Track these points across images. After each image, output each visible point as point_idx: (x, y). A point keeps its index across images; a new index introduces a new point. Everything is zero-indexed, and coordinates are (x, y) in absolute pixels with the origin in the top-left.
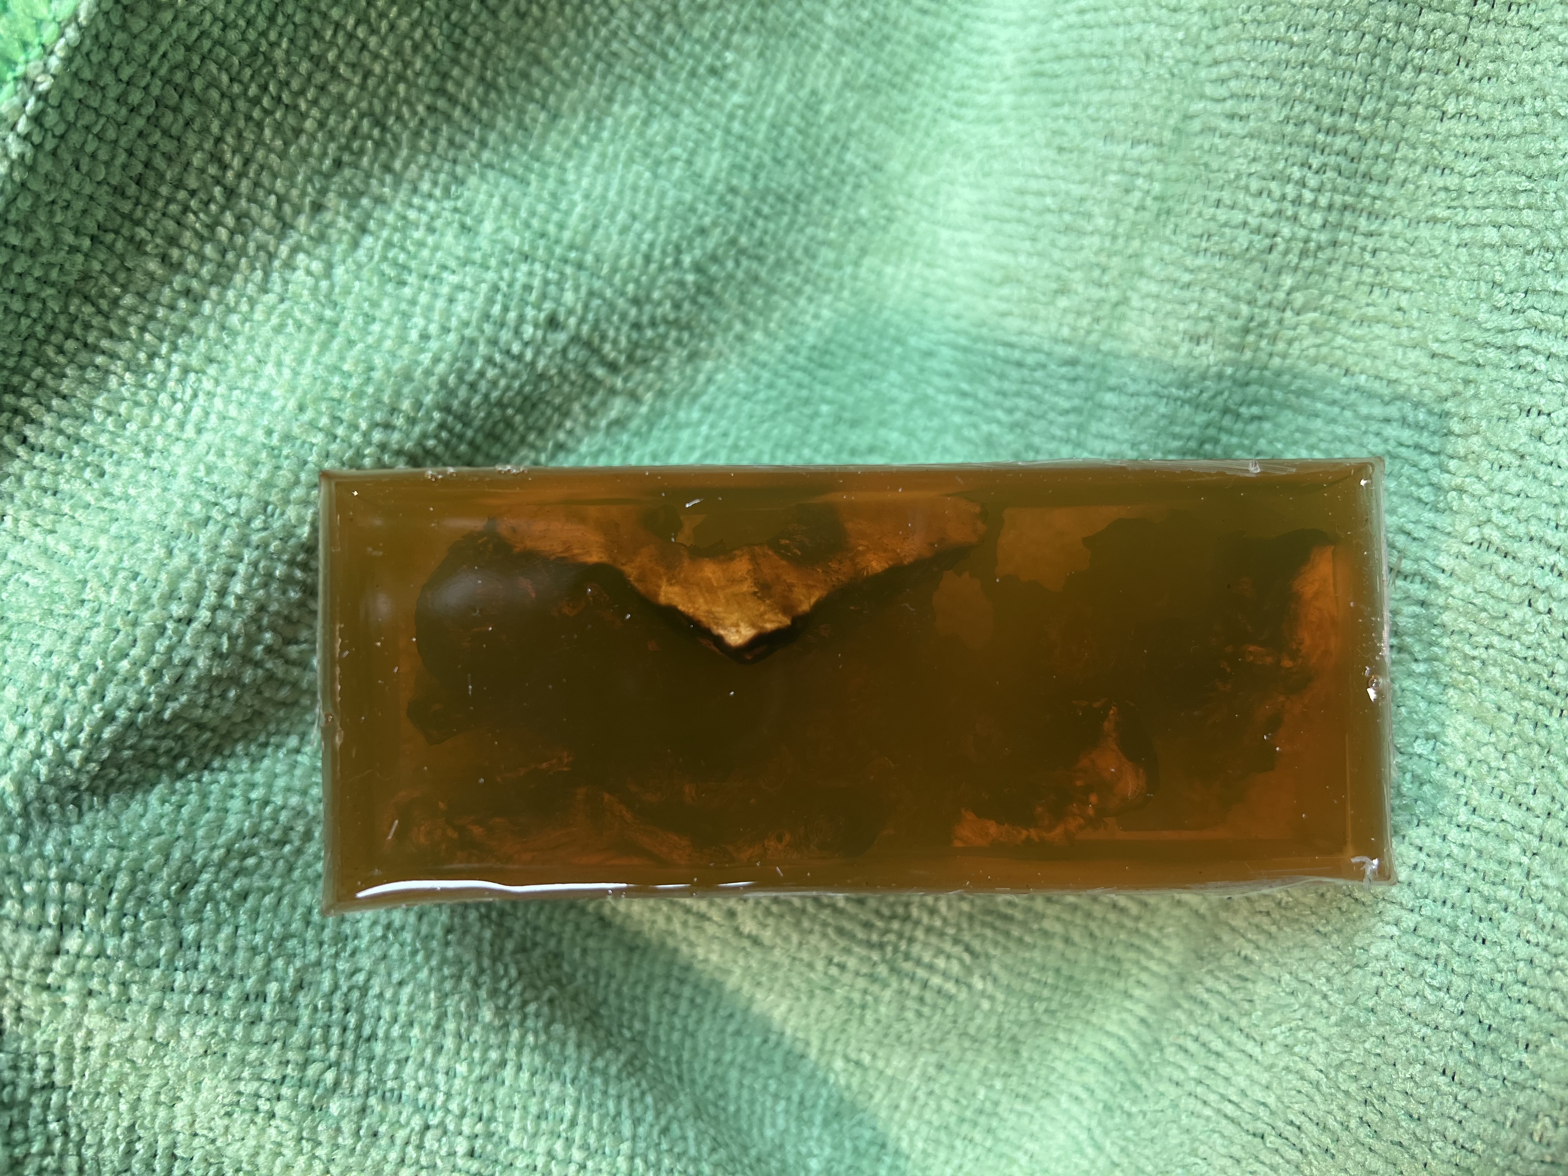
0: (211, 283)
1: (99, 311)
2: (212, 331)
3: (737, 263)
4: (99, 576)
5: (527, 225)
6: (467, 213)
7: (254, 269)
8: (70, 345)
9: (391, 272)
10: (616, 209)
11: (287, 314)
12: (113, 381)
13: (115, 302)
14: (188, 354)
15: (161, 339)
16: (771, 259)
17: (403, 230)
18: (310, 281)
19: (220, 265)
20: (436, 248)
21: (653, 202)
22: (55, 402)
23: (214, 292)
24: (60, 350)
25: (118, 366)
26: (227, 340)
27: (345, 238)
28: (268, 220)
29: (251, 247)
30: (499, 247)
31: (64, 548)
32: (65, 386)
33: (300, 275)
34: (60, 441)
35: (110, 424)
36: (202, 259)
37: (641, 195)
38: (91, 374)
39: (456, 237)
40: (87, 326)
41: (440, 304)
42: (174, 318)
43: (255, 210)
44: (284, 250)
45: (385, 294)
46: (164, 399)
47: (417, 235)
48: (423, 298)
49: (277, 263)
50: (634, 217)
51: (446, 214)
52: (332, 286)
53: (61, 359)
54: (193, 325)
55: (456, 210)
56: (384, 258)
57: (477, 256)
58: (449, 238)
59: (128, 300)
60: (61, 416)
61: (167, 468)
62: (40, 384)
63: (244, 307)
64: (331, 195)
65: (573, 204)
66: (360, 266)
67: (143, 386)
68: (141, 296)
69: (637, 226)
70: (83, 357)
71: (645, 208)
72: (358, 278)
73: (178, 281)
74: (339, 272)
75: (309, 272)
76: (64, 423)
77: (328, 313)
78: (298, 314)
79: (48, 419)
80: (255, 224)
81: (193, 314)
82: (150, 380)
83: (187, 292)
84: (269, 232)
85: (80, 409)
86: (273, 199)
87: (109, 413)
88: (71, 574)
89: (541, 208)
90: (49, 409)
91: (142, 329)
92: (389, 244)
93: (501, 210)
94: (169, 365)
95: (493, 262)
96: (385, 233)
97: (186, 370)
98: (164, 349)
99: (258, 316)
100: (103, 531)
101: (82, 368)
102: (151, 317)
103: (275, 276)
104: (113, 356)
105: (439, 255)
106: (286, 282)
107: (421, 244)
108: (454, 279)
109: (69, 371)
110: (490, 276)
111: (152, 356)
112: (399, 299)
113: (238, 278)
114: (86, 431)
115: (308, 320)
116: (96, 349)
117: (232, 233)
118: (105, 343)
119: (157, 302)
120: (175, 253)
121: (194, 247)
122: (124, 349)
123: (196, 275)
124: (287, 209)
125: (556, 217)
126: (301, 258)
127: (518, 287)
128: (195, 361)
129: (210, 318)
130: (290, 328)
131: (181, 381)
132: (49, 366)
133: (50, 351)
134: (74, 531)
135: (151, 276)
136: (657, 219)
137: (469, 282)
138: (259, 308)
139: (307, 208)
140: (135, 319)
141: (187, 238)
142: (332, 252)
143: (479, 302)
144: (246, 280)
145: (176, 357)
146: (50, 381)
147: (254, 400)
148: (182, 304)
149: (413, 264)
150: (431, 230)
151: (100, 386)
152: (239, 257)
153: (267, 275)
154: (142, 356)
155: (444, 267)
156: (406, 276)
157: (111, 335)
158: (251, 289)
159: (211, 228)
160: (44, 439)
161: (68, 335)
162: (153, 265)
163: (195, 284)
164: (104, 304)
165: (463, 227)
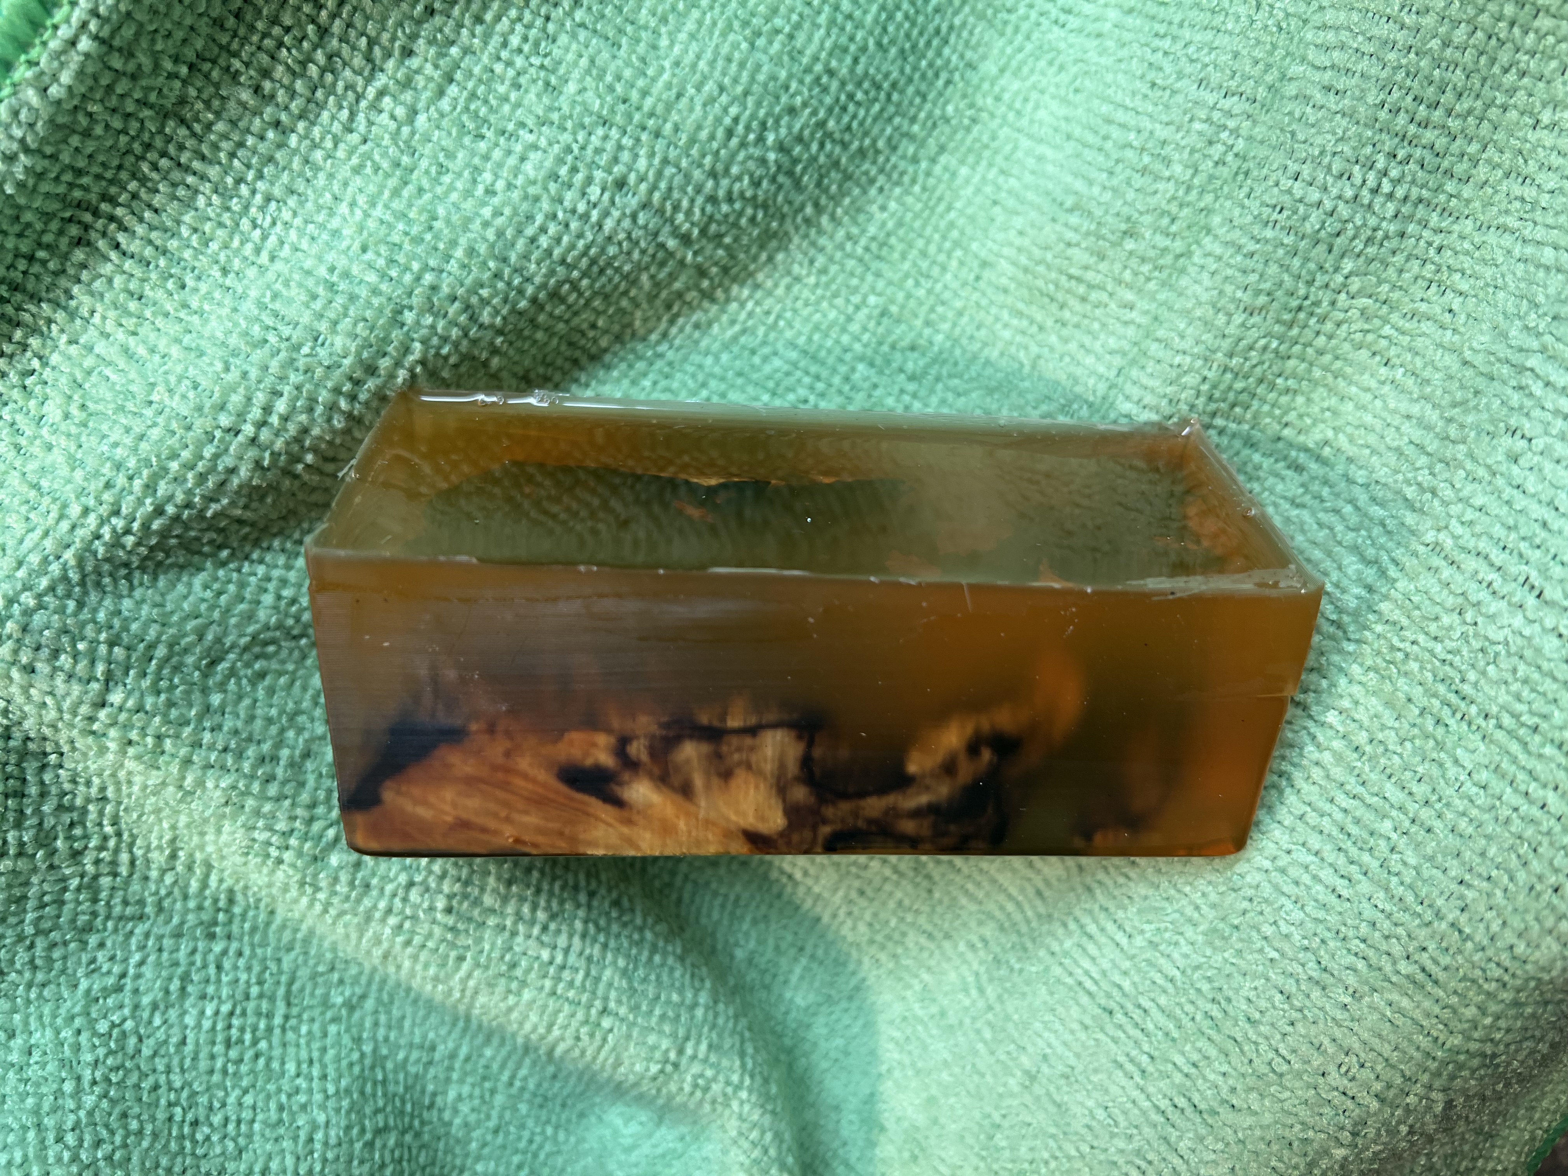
0: (300, 117)
1: (194, 134)
2: (296, 164)
3: (822, 145)
4: (167, 382)
5: (611, 89)
6: (553, 72)
7: (341, 107)
8: (164, 163)
9: (471, 125)
10: (705, 78)
11: (368, 156)
12: (201, 201)
13: (209, 126)
14: (272, 184)
15: (248, 166)
16: (856, 145)
17: (488, 83)
18: (393, 125)
19: (309, 101)
20: (518, 105)
21: (745, 76)
22: (147, 215)
23: (301, 126)
24: (155, 167)
25: (207, 187)
26: (309, 174)
27: (431, 85)
28: (358, 61)
29: (341, 84)
30: (578, 109)
31: (141, 351)
32: (157, 200)
33: (384, 118)
34: (148, 252)
35: (195, 241)
36: (292, 94)
37: (734, 67)
38: (181, 192)
39: (539, 96)
40: (181, 147)
41: (512, 161)
42: (262, 148)
43: (345, 50)
44: (371, 92)
45: (463, 146)
46: (245, 224)
47: (502, 89)
48: (497, 154)
49: (363, 104)
50: (722, 89)
51: (533, 71)
52: (413, 133)
53: (155, 175)
54: (278, 155)
55: (542, 67)
56: (467, 109)
57: (555, 116)
58: (532, 96)
59: (220, 127)
60: (152, 228)
61: (240, 290)
62: (135, 196)
63: (329, 144)
64: (421, 41)
65: (662, 69)
66: (442, 115)
67: (228, 209)
68: (233, 123)
69: (724, 99)
70: (176, 175)
71: (735, 81)
72: (438, 127)
73: (269, 112)
74: (421, 120)
75: (393, 117)
76: (154, 235)
77: (406, 160)
78: (377, 157)
79: (140, 230)
80: (345, 64)
81: (280, 146)
82: (235, 205)
83: (277, 124)
84: (358, 72)
85: (169, 224)
86: (364, 40)
87: (195, 230)
88: (144, 376)
89: (627, 73)
90: (141, 220)
91: (232, 155)
92: (473, 96)
93: (588, 72)
94: (254, 192)
95: (569, 124)
96: (470, 85)
97: (268, 199)
98: (251, 175)
99: (341, 154)
100: (178, 341)
101: (174, 185)
102: (241, 144)
103: (361, 117)
104: (203, 177)
105: (519, 111)
106: (370, 123)
107: (505, 99)
108: (531, 138)
109: (161, 187)
110: (566, 137)
111: (239, 181)
112: (473, 153)
113: (325, 115)
114: (173, 244)
115: (385, 165)
116: (187, 169)
117: (323, 71)
118: (196, 165)
119: (248, 131)
120: (267, 85)
121: (286, 81)
122: (213, 172)
123: (286, 108)
124: (377, 52)
125: (641, 83)
126: (387, 101)
127: (589, 151)
128: (277, 191)
129: (295, 151)
130: (368, 170)
131: (262, 209)
132: (143, 180)
133: (145, 168)
134: (152, 336)
135: (243, 105)
136: (746, 93)
137: (543, 142)
138: (342, 146)
139: (397, 53)
140: (224, 145)
141: (279, 71)
142: (417, 99)
143: (548, 164)
144: (333, 118)
145: (260, 185)
146: (143, 193)
147: (325, 236)
148: (271, 134)
149: (492, 119)
150: (517, 86)
151: (188, 204)
152: (327, 96)
153: (352, 115)
154: (229, 180)
155: (522, 125)
156: (484, 131)
157: (203, 158)
158: (336, 127)
159: (303, 64)
160: (134, 247)
161: (164, 154)
162: (245, 95)
163: (284, 117)
164: (197, 128)
165: (547, 84)
